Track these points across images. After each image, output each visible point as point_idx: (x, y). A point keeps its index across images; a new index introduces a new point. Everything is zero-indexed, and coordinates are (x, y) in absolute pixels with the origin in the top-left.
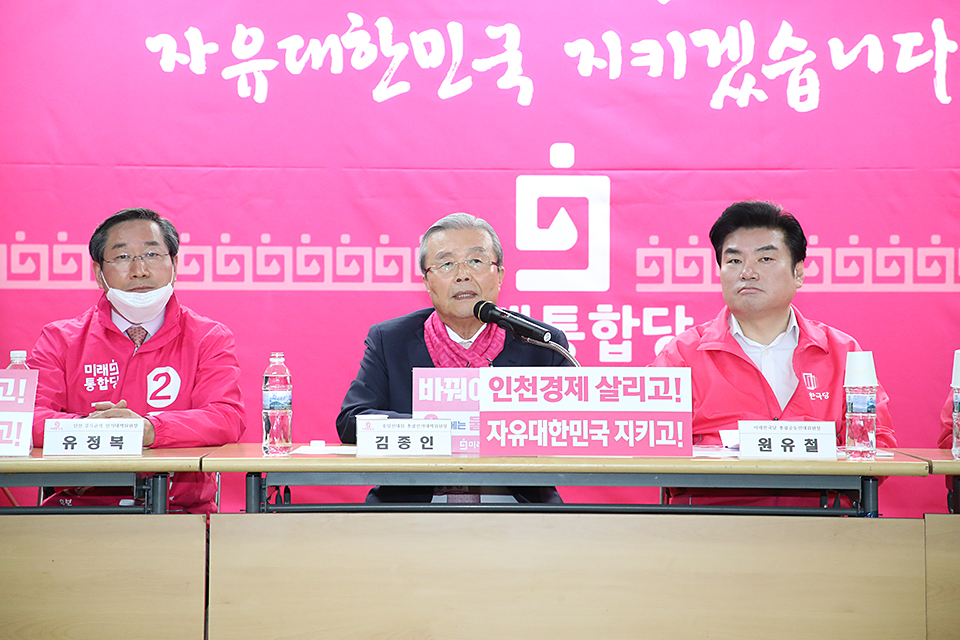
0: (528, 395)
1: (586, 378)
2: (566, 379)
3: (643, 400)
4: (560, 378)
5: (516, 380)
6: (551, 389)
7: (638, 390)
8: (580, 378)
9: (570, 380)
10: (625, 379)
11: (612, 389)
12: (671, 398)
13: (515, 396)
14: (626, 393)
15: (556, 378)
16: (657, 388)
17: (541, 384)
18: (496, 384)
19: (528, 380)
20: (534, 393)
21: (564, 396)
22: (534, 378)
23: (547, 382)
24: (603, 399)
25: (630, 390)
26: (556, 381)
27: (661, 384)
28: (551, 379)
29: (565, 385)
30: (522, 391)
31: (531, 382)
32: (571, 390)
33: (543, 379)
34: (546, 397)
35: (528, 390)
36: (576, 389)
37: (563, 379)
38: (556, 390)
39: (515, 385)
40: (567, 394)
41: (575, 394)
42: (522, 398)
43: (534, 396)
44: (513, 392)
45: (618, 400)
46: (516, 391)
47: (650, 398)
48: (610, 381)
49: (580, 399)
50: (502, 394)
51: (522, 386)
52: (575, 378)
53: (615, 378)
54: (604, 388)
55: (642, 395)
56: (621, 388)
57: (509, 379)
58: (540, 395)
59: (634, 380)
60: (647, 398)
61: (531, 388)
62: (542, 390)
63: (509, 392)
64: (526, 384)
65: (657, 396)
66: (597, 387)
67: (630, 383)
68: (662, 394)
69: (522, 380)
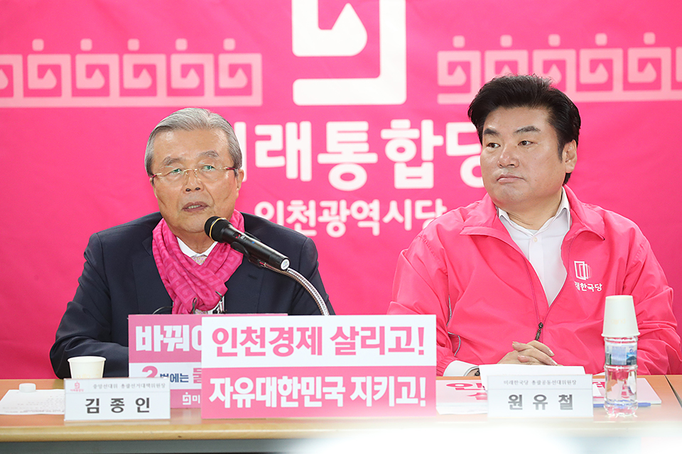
0: (255, 348)
1: (320, 329)
2: (298, 329)
3: (382, 352)
4: (291, 329)
5: (243, 332)
6: (281, 342)
7: (377, 341)
8: (313, 329)
9: (303, 330)
10: (363, 329)
11: (349, 340)
12: (412, 350)
13: (241, 350)
14: (364, 345)
15: (287, 329)
16: (398, 339)
17: (271, 336)
18: (220, 336)
19: (255, 331)
20: (263, 346)
21: (295, 349)
22: (263, 330)
23: (276, 334)
24: (338, 352)
25: (369, 342)
26: (286, 333)
27: (403, 334)
28: (281, 330)
29: (297, 337)
30: (249, 344)
31: (259, 333)
32: (303, 342)
33: (272, 330)
34: (276, 351)
35: (255, 343)
36: (309, 341)
37: (295, 330)
38: (287, 342)
39: (241, 337)
40: (299, 347)
41: (308, 346)
42: (248, 352)
43: (262, 350)
44: (238, 345)
45: (354, 353)
46: (242, 344)
47: (391, 350)
48: (347, 332)
49: (313, 353)
50: (227, 347)
51: (249, 339)
52: (307, 329)
53: (353, 329)
54: (340, 339)
55: (381, 346)
56: (358, 340)
57: (234, 330)
58: (269, 348)
59: (373, 330)
60: (386, 350)
61: (258, 340)
62: (271, 343)
63: (234, 346)
64: (254, 336)
65: (398, 349)
66: (333, 339)
67: (368, 333)
68: (403, 346)
69: (249, 331)
